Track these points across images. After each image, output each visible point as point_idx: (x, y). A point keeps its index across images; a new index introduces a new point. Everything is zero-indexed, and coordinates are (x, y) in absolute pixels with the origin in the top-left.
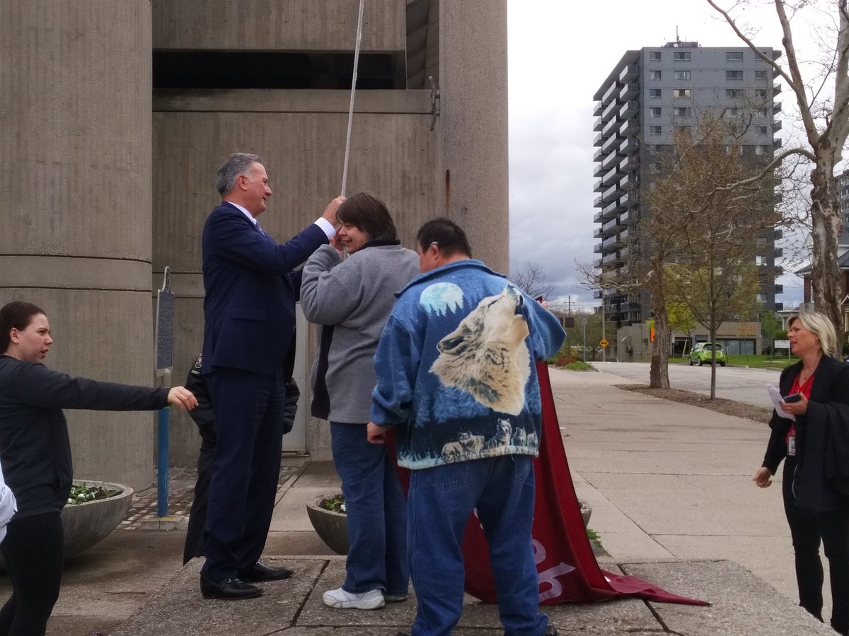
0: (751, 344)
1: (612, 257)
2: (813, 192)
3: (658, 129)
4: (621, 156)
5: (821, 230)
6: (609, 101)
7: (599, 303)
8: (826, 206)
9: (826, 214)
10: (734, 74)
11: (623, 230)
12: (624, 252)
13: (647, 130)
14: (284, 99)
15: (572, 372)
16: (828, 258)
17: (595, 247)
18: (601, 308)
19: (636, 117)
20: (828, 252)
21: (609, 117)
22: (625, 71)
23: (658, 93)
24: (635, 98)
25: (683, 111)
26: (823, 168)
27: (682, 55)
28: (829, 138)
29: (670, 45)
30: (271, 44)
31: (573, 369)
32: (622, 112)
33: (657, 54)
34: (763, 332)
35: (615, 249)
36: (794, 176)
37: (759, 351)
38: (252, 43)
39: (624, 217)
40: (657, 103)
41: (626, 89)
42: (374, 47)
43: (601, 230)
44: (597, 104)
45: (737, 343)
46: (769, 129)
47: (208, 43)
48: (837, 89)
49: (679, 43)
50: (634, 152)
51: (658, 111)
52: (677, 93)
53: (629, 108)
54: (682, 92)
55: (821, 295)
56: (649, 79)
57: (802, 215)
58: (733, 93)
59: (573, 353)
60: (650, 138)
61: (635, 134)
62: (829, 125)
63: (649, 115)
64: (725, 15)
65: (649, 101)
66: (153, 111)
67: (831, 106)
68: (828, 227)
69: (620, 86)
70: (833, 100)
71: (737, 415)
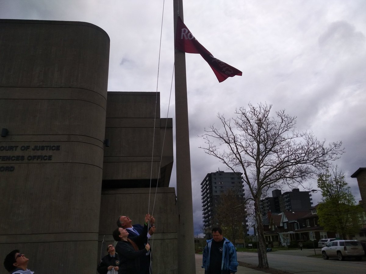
0: (242, 245)
1: (207, 223)
2: (255, 208)
3: (216, 192)
4: (208, 198)
5: (258, 218)
6: (204, 185)
7: (205, 235)
8: (258, 212)
9: (259, 214)
10: (232, 178)
11: (209, 216)
12: (210, 222)
13: (213, 192)
14: (131, 190)
15: (200, 255)
16: (260, 224)
17: (203, 221)
18: (205, 237)
19: (211, 188)
20: (260, 223)
21: (205, 189)
22: (208, 178)
23: (215, 183)
24: (210, 184)
25: (221, 187)
26: (257, 203)
27: (220, 174)
28: (257, 195)
29: (217, 172)
30: (129, 178)
31: (199, 254)
32: (207, 187)
33: (214, 174)
34: (245, 241)
35: (208, 221)
36: (249, 203)
37: (245, 247)
38: (125, 178)
39: (210, 213)
40: (215, 185)
41: (208, 182)
42: (153, 178)
43: (204, 217)
44: (201, 186)
45: (239, 245)
46: (242, 191)
47: (115, 178)
48: (258, 184)
49: (219, 171)
50: (211, 197)
51: (216, 187)
52: (220, 183)
53: (209, 187)
54: (221, 183)
55: (260, 234)
56: (213, 180)
57: (252, 213)
58: (233, 183)
59: (199, 249)
60: (214, 194)
61: (211, 193)
62: (257, 192)
63: (214, 188)
64: (231, 168)
65: (213, 185)
66: (101, 194)
67: (257, 188)
68: (259, 217)
69: (207, 182)
70: (257, 186)
71: (242, 266)
